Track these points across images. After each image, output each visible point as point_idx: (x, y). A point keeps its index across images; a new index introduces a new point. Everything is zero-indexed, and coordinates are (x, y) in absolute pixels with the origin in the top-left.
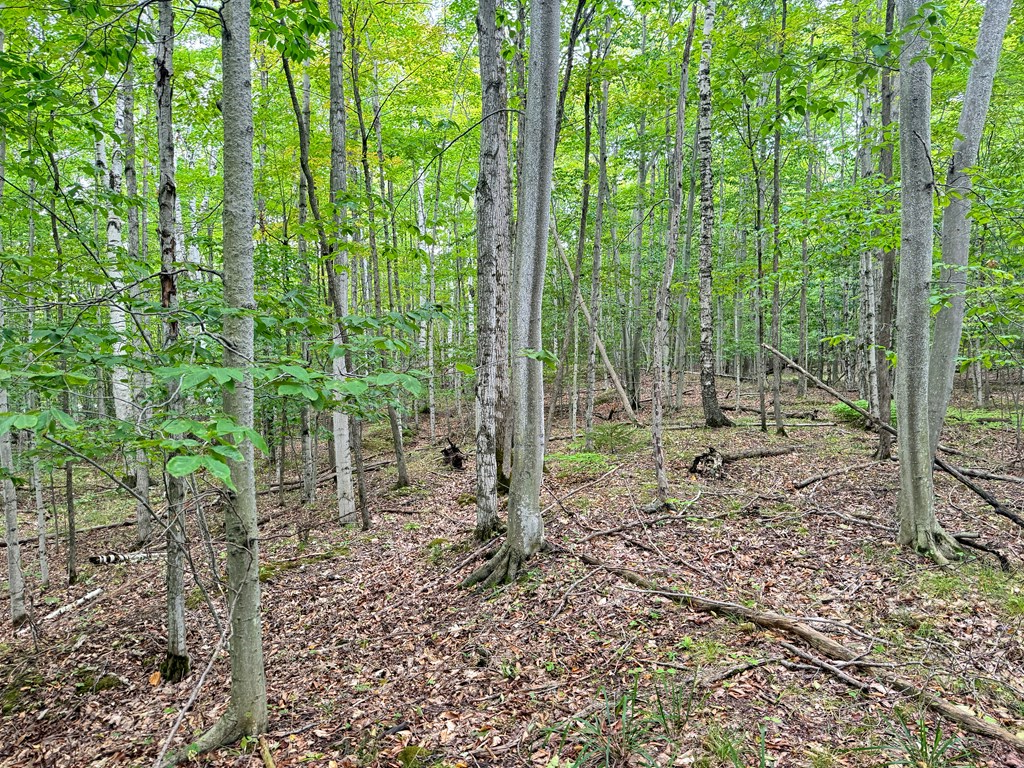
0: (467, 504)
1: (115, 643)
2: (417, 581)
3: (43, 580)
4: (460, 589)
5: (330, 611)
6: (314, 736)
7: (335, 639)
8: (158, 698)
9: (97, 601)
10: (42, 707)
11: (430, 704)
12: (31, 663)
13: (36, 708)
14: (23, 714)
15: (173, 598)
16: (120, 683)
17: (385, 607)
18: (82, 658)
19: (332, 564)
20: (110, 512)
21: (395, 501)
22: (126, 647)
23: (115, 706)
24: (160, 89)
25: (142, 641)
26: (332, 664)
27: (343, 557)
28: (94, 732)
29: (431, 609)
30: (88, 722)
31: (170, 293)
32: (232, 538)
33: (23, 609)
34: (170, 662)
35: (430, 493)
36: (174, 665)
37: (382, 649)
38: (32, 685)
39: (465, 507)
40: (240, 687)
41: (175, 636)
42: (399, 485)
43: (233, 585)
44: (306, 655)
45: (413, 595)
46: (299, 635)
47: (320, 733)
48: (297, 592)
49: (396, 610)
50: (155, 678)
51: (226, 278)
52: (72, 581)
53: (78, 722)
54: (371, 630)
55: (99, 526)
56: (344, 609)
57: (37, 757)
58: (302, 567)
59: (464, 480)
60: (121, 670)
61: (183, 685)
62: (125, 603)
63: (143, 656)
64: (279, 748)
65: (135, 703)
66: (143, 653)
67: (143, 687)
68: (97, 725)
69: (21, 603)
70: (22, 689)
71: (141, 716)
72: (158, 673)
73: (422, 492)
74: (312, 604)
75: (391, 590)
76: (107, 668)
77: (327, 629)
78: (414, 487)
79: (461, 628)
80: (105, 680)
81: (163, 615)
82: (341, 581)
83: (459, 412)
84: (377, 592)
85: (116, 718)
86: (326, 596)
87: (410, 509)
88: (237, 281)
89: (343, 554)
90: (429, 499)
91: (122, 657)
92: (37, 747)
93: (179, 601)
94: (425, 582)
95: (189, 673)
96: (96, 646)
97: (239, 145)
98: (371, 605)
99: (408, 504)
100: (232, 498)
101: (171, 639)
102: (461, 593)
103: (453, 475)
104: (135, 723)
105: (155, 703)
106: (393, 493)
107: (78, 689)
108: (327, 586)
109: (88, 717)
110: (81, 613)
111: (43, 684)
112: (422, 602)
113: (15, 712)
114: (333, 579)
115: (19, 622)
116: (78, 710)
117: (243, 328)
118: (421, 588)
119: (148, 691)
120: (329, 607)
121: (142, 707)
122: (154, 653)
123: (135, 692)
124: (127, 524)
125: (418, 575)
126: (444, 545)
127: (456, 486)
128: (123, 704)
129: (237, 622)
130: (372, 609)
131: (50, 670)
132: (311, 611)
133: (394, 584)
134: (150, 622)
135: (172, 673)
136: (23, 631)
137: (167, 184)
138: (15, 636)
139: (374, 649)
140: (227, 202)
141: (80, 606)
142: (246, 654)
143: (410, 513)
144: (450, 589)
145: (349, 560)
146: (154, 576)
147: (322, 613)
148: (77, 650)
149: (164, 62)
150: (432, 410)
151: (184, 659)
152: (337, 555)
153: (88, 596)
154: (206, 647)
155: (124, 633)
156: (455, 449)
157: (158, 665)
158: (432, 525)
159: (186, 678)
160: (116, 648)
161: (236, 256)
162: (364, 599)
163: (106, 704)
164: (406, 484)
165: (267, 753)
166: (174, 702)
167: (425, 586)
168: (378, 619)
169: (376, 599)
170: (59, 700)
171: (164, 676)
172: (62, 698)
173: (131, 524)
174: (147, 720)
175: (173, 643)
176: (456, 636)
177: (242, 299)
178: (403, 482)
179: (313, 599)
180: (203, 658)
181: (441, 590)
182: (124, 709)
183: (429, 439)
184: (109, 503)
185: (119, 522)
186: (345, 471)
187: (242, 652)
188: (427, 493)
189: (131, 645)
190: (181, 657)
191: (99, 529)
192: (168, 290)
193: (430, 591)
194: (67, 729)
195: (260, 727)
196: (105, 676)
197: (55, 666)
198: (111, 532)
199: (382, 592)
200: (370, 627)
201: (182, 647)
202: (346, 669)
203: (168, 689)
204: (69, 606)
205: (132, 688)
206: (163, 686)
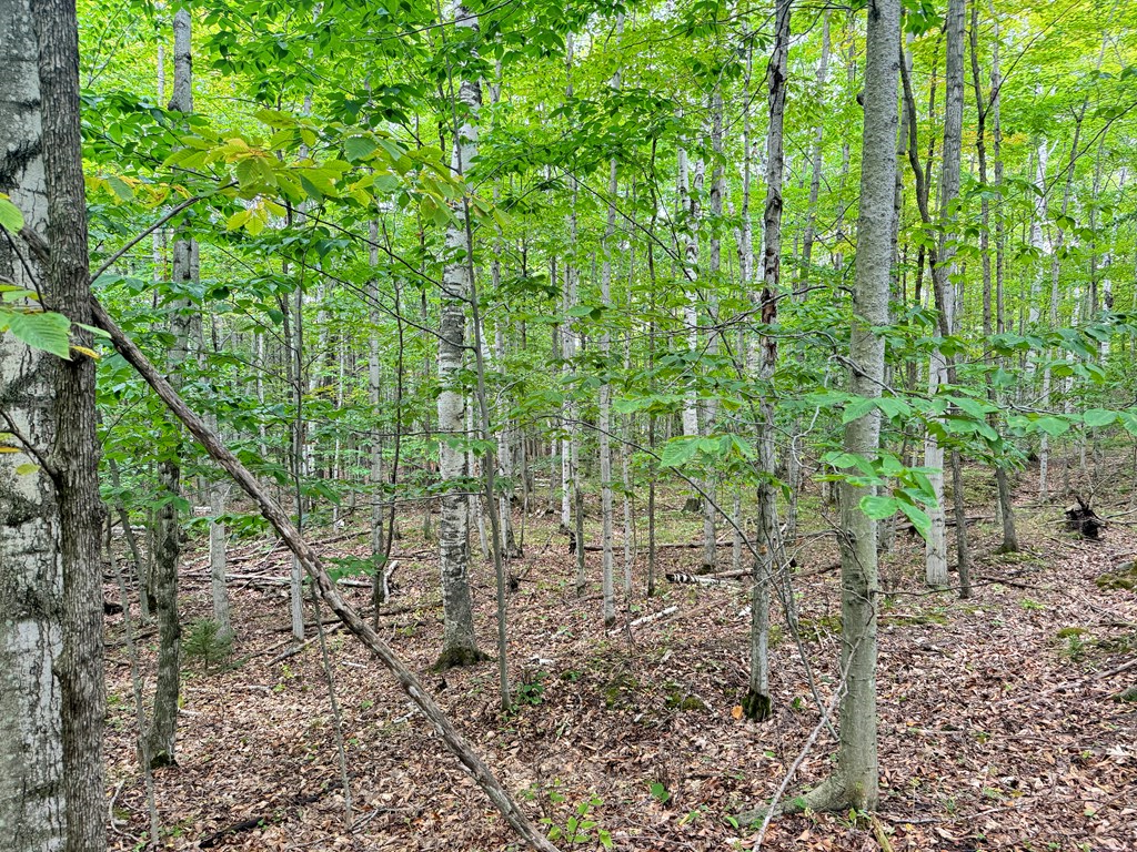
0: (1112, 587)
1: (698, 665)
2: (1046, 676)
3: (627, 588)
4: (1117, 700)
5: (928, 687)
6: (937, 835)
7: (938, 722)
8: (741, 733)
9: (674, 617)
10: (638, 711)
11: (1099, 844)
12: (627, 665)
13: (633, 710)
14: (622, 713)
15: (758, 634)
16: (704, 707)
17: (1006, 700)
18: (670, 673)
19: (927, 632)
20: (677, 532)
21: (999, 569)
22: (708, 671)
23: (700, 729)
24: (773, 97)
25: (723, 670)
26: (942, 752)
27: (940, 625)
28: (683, 749)
29: (1075, 717)
30: (676, 738)
31: (770, 315)
32: (849, 586)
33: (614, 611)
34: (752, 700)
35: (1048, 564)
36: (756, 702)
37: (1007, 750)
38: (629, 686)
39: (1109, 592)
40: (850, 752)
41: (758, 673)
42: (1004, 549)
43: (848, 637)
44: (903, 731)
45: (1044, 693)
46: (894, 706)
47: (944, 833)
48: (886, 655)
49: (1019, 706)
50: (738, 711)
51: (858, 294)
52: (650, 594)
53: (669, 735)
54: (987, 722)
55: (667, 544)
56: (946, 688)
57: (635, 757)
58: (890, 628)
59: (1102, 555)
60: (704, 694)
61: (764, 726)
62: (700, 625)
63: (725, 686)
64: (894, 834)
65: (718, 731)
66: (725, 682)
67: (725, 718)
68: (684, 743)
69: (612, 605)
70: (622, 688)
71: (726, 746)
72: (741, 707)
73: (1038, 562)
74: (905, 672)
75: (1011, 680)
76: (692, 688)
77: (928, 707)
78: (1025, 554)
79: (1127, 753)
80: (690, 700)
81: (742, 647)
82: (940, 654)
83: (1083, 461)
84: (991, 678)
85: (701, 741)
86: (922, 668)
87: (1021, 581)
88: (870, 297)
89: (939, 622)
90: (1048, 572)
91: (704, 680)
92: (635, 747)
93: (763, 637)
94: (1060, 680)
95: (771, 716)
96: (682, 664)
97: (882, 140)
98: (985, 691)
99: (1019, 574)
100: (853, 541)
101: (754, 676)
102: (1120, 706)
103: (1084, 545)
104: (720, 752)
105: (738, 738)
106: (996, 558)
107: (668, 702)
108: (922, 656)
109: (677, 733)
110: (662, 627)
111: (638, 689)
112: (1059, 705)
113: (616, 708)
114: (929, 650)
115: (610, 623)
116: (668, 722)
117: (874, 350)
118: (1054, 687)
119: (731, 723)
120: (928, 682)
121: (725, 737)
122: (736, 685)
123: (719, 721)
124: (692, 546)
125: (1048, 669)
126: (1084, 638)
127: (1089, 560)
128: (708, 730)
129: (850, 679)
130: (985, 697)
131: (643, 677)
132: (906, 681)
133: (1014, 673)
134: (729, 652)
135: (755, 710)
136: (613, 632)
137: (775, 198)
138: (607, 635)
139: (995, 748)
140: (865, 208)
141: (659, 619)
142: (859, 717)
143: (1022, 587)
144: (1102, 697)
145: (947, 631)
146: (724, 604)
147: (920, 686)
148: (664, 663)
149: (778, 67)
150: (1044, 457)
151: (766, 700)
152: (932, 621)
153: (666, 611)
154: (787, 693)
155: (705, 656)
156: (1087, 512)
157: (740, 698)
158: (1058, 607)
159: (768, 720)
160: (699, 669)
161: (871, 268)
162: (973, 682)
163: (692, 724)
164: (1014, 549)
165: (882, 835)
166: (756, 742)
167: (1061, 685)
168: (996, 712)
169: (989, 686)
170: (651, 708)
171: (745, 711)
172: (654, 706)
173: (696, 547)
174: (731, 752)
175: (756, 680)
176: (1119, 762)
177: (874, 317)
178: (1009, 546)
179: (907, 668)
180: (784, 703)
181: (1086, 696)
182: (709, 734)
183: (1034, 494)
184: (675, 523)
185: (684, 543)
186: (937, 523)
187: (853, 714)
188: (1045, 564)
189: (713, 671)
190: (762, 696)
191: (668, 547)
192: (768, 312)
193: (1069, 693)
194: (658, 738)
195: (870, 802)
196: (690, 696)
197: (647, 674)
198: (678, 551)
199: (998, 679)
200: (985, 719)
201: (764, 686)
202: (960, 762)
203: (750, 727)
204: (650, 618)
205: (716, 715)
206: (745, 722)
